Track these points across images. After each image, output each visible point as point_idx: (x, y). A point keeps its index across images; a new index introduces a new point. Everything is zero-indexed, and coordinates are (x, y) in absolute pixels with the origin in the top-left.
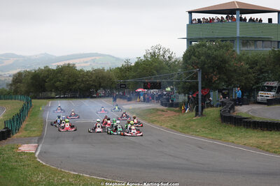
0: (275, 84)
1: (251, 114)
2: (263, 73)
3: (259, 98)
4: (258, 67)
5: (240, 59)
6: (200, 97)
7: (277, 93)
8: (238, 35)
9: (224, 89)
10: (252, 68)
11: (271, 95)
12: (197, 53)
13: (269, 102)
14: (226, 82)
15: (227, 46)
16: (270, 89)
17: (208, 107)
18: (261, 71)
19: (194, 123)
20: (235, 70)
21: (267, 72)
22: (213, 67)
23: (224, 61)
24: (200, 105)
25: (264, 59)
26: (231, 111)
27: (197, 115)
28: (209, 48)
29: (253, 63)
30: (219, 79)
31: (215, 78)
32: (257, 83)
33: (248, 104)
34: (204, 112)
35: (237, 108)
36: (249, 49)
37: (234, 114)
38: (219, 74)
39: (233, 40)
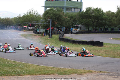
0: (79, 26)
1: (71, 38)
2: (75, 21)
3: (73, 31)
4: (73, 19)
5: (66, 16)
6: (51, 30)
7: (80, 29)
8: (65, 6)
9: (60, 27)
10: (70, 19)
11: (78, 30)
12: (49, 13)
13: (77, 33)
14: (60, 24)
15: (61, 10)
16: (77, 28)
17: (53, 34)
18: (74, 21)
19: (48, 41)
20: (64, 20)
21: (76, 21)
22: (56, 19)
23: (60, 16)
24: (51, 33)
25: (75, 16)
26: (63, 36)
27: (49, 37)
28: (54, 11)
29: (71, 17)
30: (58, 23)
31: (56, 23)
32: (72, 25)
33: (69, 33)
34: (52, 36)
35: (65, 35)
36: (69, 11)
37: (64, 37)
38: (58, 21)
39: (63, 8)
